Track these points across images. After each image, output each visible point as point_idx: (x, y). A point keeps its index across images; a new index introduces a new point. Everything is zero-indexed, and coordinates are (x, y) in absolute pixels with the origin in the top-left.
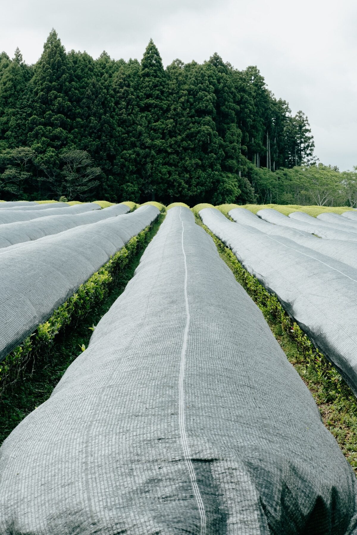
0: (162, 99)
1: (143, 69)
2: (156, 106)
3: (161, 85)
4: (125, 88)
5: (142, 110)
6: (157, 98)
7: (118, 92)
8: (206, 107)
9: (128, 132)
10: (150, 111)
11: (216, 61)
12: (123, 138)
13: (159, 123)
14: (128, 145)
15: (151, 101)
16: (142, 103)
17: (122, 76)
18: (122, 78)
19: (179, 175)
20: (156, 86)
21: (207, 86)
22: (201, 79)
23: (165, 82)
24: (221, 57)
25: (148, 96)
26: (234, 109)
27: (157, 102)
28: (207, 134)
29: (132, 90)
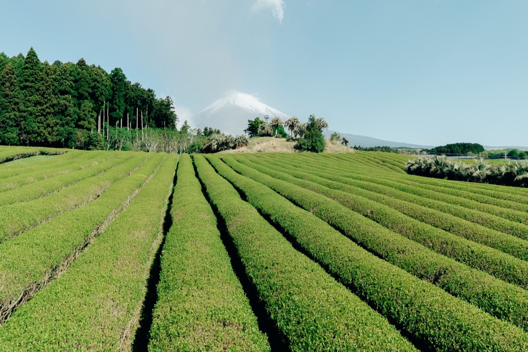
0: (35, 83)
1: (25, 65)
2: (31, 87)
3: (35, 74)
4: (10, 75)
5: (22, 89)
6: (32, 82)
7: (5, 78)
8: (65, 89)
9: (10, 102)
10: (27, 90)
11: (82, 63)
12: (6, 105)
13: (32, 97)
14: (10, 109)
15: (28, 84)
16: (22, 85)
17: (9, 68)
18: (9, 69)
19: (45, 129)
20: (32, 75)
21: (68, 77)
22: (64, 73)
23: (38, 73)
24: (86, 61)
25: (27, 81)
26: (87, 92)
27: (32, 84)
28: (64, 105)
29: (15, 76)
